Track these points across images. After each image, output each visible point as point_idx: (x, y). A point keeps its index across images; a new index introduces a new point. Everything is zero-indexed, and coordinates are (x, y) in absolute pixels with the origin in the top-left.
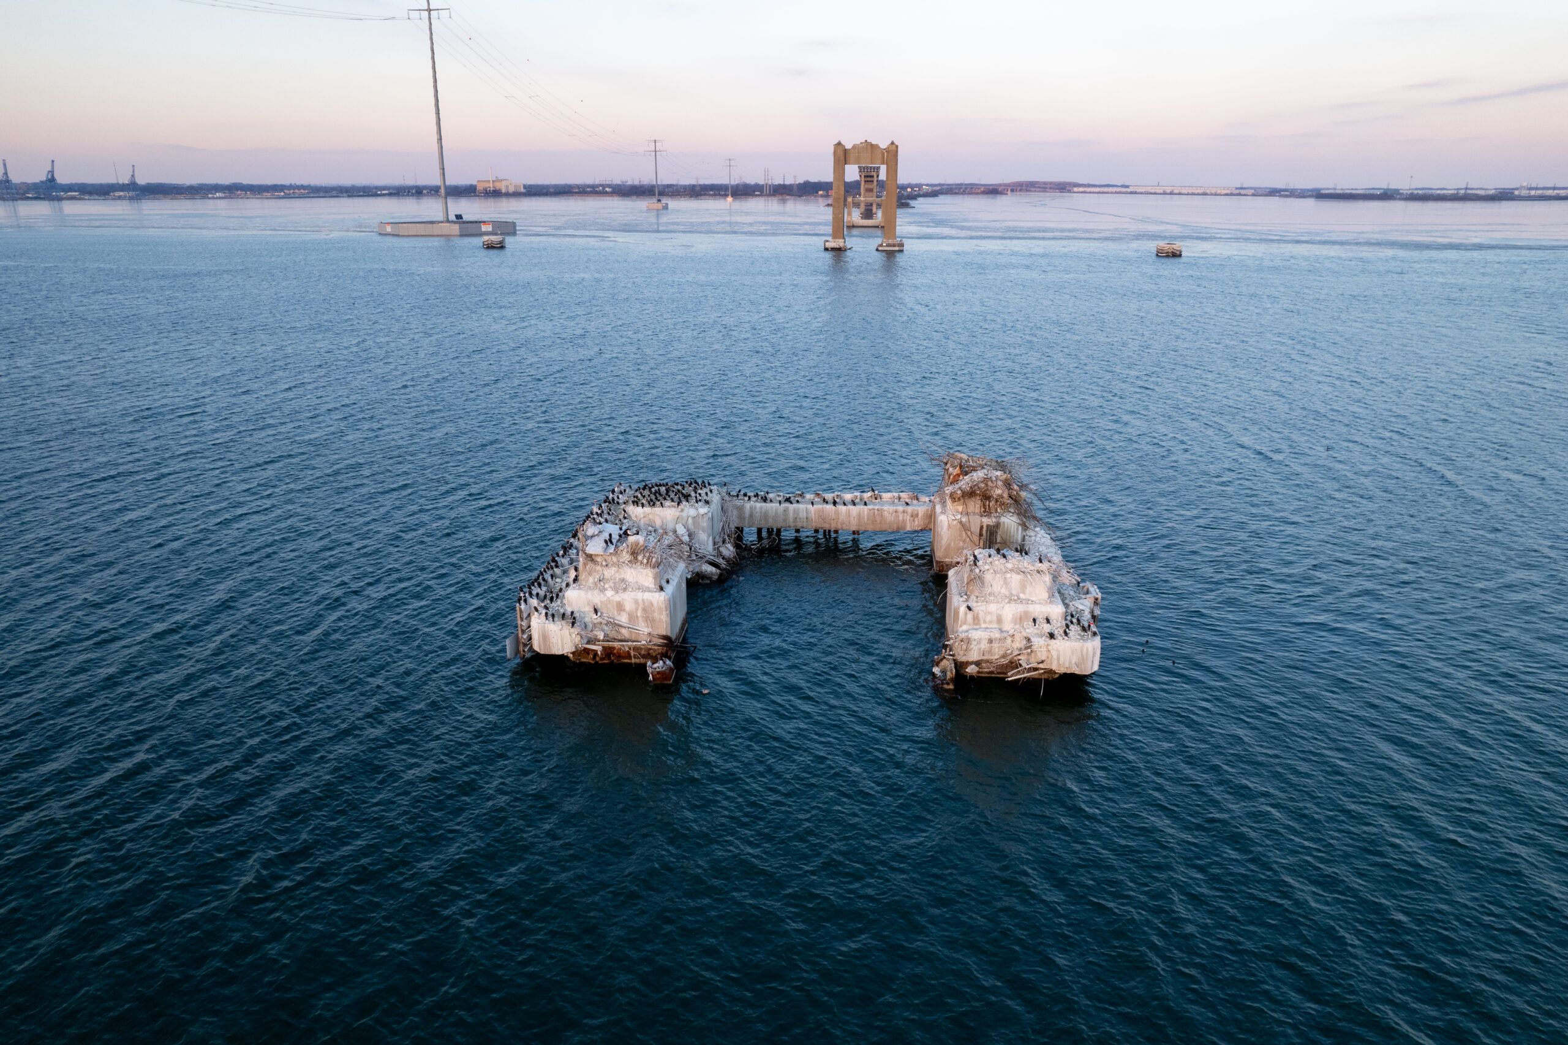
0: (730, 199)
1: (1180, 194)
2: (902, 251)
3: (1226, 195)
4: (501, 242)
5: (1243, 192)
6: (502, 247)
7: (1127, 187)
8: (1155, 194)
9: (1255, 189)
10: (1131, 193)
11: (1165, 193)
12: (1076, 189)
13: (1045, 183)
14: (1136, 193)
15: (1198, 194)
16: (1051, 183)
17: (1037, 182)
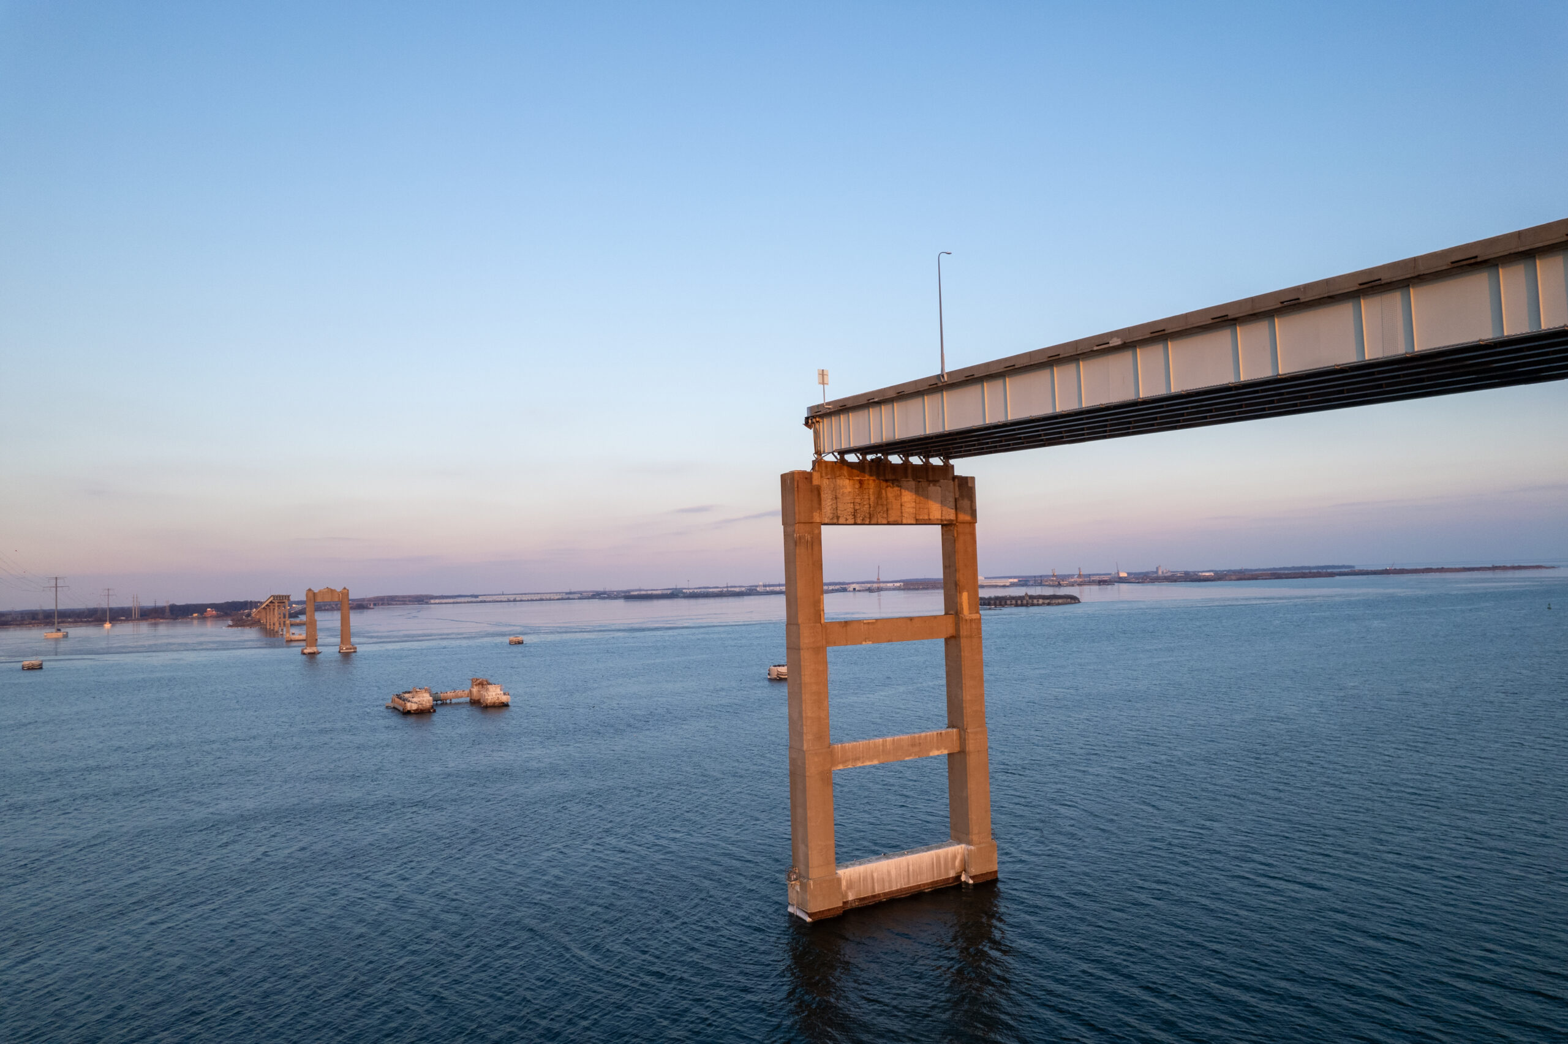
1: (521, 601)
2: (356, 652)
5: (571, 596)
6: (41, 668)
7: (477, 596)
8: (501, 601)
9: (580, 593)
11: (509, 601)
12: (432, 601)
13: (404, 597)
14: (485, 602)
15: (536, 600)
16: (409, 596)
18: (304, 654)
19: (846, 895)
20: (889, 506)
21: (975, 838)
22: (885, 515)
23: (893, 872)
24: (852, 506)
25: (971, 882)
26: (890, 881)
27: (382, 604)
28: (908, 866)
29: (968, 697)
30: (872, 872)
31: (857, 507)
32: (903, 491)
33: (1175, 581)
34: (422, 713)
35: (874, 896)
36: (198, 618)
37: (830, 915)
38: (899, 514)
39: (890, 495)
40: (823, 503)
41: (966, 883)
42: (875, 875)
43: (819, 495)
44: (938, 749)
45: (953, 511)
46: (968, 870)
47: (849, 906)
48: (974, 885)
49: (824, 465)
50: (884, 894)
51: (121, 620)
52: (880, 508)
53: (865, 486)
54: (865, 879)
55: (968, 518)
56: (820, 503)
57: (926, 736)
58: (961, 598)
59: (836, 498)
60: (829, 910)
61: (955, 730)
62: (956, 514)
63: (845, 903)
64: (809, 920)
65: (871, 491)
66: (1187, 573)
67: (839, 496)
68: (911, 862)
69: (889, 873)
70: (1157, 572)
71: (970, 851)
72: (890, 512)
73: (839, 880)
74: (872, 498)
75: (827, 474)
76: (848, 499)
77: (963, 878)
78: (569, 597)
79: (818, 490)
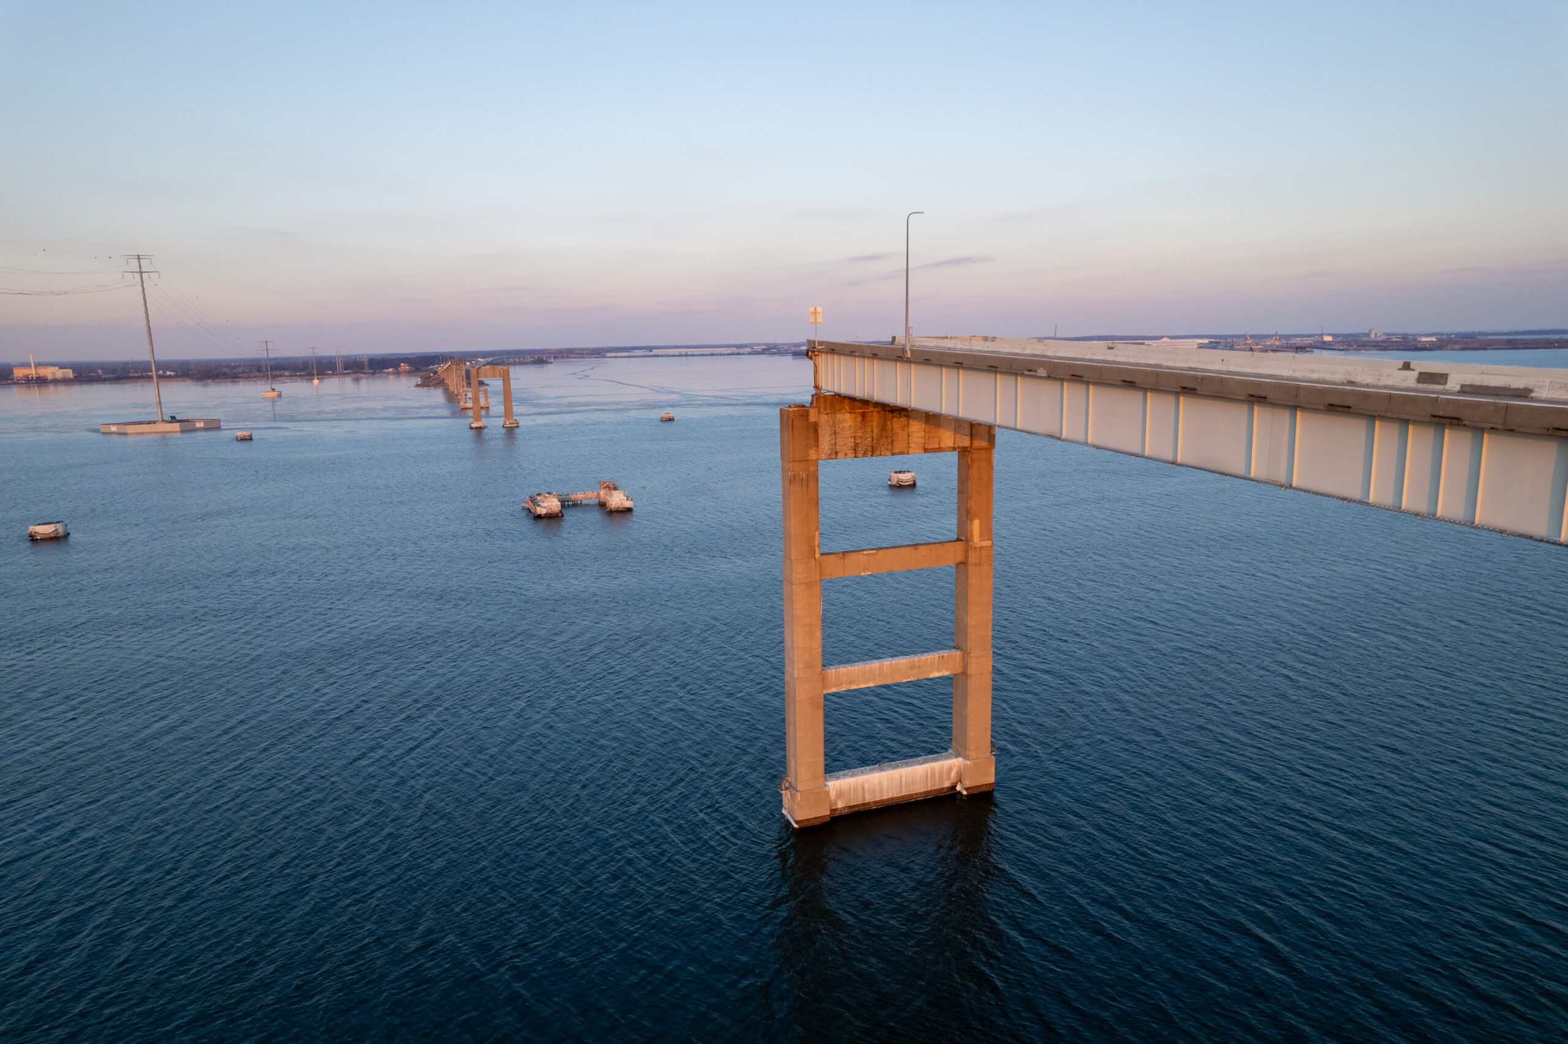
0: (316, 382)
1: (693, 355)
2: (518, 427)
3: (728, 354)
4: (251, 436)
5: (741, 351)
6: (251, 440)
8: (673, 356)
10: (655, 356)
11: (681, 355)
12: (608, 355)
14: (658, 356)
15: (707, 355)
16: (587, 349)
17: (575, 349)
18: (472, 428)
19: (836, 804)
20: (895, 437)
21: (972, 754)
22: (890, 447)
23: (885, 783)
24: (853, 440)
25: (965, 793)
26: (881, 791)
27: (562, 357)
28: (901, 778)
29: (973, 623)
30: (863, 783)
31: (858, 441)
32: (911, 421)
33: (1386, 349)
34: (552, 517)
35: (864, 804)
36: (393, 374)
37: (817, 823)
38: (905, 444)
39: (895, 426)
40: (820, 439)
41: (960, 793)
42: (866, 786)
43: (816, 432)
44: (939, 670)
45: (968, 438)
46: (963, 781)
47: (838, 813)
48: (968, 796)
49: (822, 400)
50: (875, 802)
51: (329, 374)
52: (884, 440)
53: (868, 418)
54: (856, 789)
55: (984, 444)
56: (818, 440)
57: (927, 659)
58: (971, 527)
59: (835, 434)
60: (815, 818)
61: (958, 653)
62: (971, 441)
63: (832, 810)
64: (796, 826)
65: (875, 423)
66: (1405, 337)
67: (838, 431)
68: (904, 775)
69: (880, 784)
70: (1368, 335)
71: (966, 766)
72: (895, 443)
73: (827, 793)
74: (876, 430)
75: (825, 409)
76: (848, 433)
77: (958, 788)
78: (739, 350)
79: (815, 428)
